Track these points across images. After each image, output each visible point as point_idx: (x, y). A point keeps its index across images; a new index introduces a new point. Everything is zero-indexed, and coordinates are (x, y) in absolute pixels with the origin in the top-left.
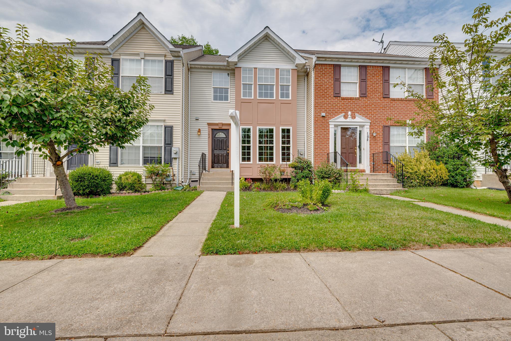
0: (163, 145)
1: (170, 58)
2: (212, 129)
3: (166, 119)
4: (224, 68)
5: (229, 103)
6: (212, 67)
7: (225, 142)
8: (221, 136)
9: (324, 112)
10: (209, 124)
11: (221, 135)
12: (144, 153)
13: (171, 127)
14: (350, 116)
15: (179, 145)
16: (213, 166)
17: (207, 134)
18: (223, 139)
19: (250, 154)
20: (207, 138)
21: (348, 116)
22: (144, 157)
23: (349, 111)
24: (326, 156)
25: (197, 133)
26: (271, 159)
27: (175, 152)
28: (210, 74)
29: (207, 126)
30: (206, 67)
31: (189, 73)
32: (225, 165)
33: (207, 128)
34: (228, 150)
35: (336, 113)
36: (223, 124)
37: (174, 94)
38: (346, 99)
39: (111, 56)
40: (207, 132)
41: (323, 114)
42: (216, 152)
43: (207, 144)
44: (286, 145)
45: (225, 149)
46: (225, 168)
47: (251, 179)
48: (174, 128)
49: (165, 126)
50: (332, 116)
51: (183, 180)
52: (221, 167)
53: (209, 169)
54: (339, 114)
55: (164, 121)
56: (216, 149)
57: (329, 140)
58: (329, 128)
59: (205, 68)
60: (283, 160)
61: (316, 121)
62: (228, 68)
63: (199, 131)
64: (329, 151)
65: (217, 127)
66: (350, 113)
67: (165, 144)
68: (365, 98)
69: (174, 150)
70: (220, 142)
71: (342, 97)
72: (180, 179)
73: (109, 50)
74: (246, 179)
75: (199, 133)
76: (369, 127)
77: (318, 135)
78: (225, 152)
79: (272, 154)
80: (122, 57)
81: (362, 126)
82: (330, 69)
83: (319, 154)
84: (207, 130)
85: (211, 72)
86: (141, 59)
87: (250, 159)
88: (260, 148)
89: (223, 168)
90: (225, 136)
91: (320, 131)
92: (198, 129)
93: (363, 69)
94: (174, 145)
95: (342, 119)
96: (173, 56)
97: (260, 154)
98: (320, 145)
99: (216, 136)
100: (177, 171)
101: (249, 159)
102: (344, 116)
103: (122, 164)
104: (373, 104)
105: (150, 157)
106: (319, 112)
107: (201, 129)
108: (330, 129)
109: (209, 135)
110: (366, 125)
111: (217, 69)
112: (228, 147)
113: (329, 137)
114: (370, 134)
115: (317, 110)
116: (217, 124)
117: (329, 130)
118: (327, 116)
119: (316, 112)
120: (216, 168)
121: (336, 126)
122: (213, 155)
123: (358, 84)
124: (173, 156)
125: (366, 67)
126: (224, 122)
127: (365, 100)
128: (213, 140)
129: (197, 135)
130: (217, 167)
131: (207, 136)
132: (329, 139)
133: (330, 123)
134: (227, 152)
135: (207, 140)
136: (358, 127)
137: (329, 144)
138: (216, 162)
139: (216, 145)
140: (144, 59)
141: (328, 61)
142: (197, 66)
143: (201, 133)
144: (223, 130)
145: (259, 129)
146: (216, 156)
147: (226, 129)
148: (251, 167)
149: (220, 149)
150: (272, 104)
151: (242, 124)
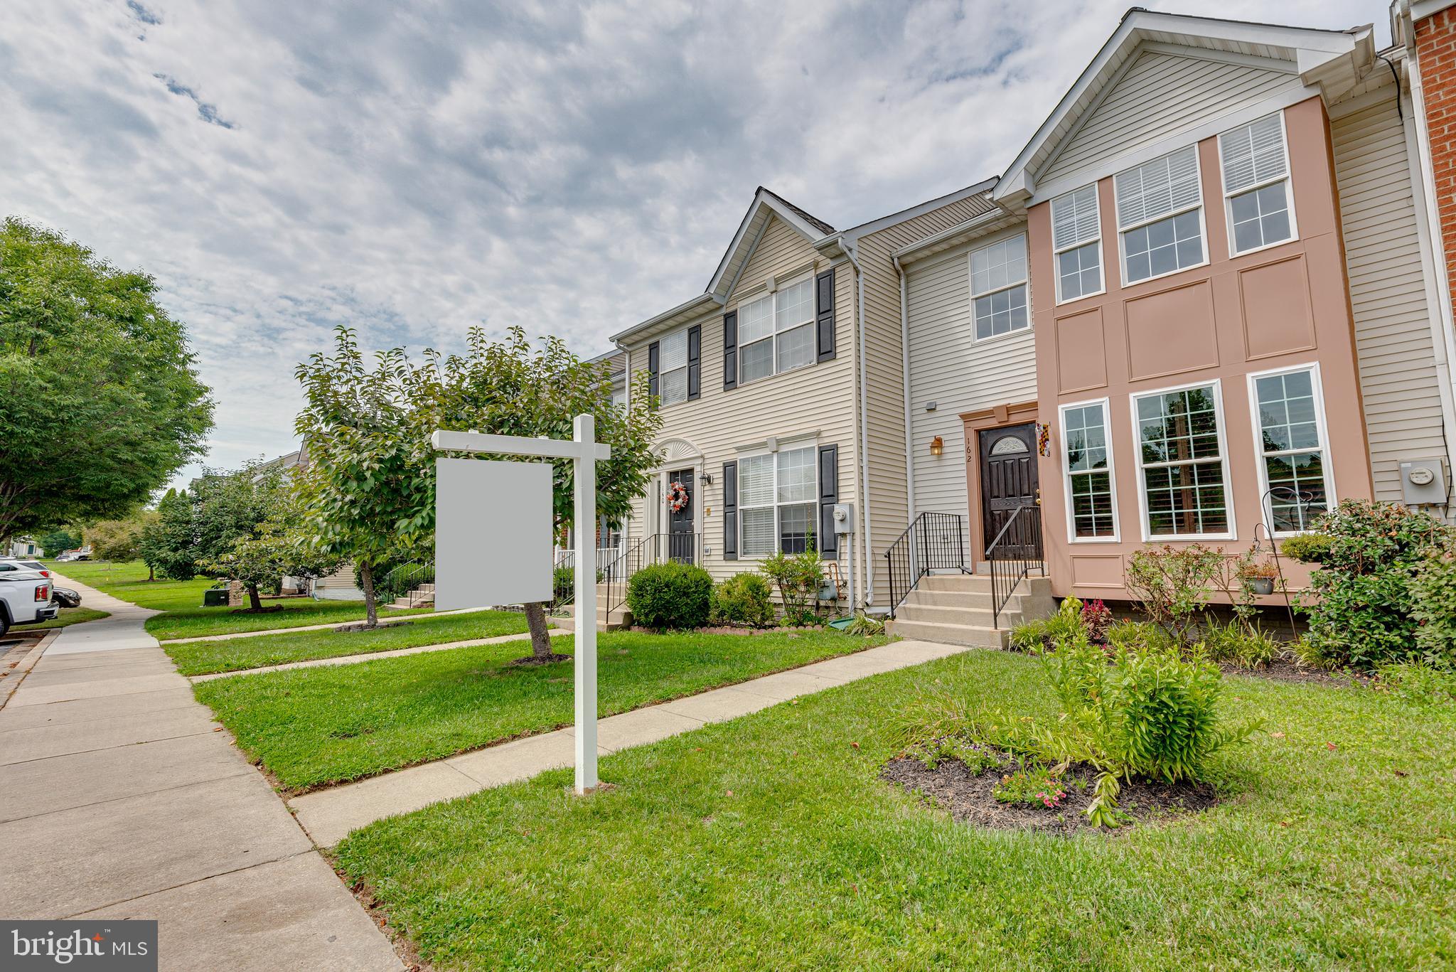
0: (817, 500)
1: (826, 265)
2: (979, 432)
3: (823, 428)
4: (1002, 225)
5: (1027, 333)
6: (963, 239)
7: (1024, 469)
8: (1011, 450)
10: (966, 417)
11: (1010, 446)
12: (782, 526)
13: (834, 449)
15: (852, 495)
16: (989, 553)
17: (963, 448)
18: (1016, 457)
19: (1109, 506)
20: (964, 461)
22: (783, 535)
25: (929, 452)
26: (1216, 522)
27: (840, 518)
28: (963, 260)
29: (961, 422)
30: (945, 246)
31: (903, 282)
32: (1031, 548)
33: (962, 429)
34: (1038, 496)
36: (1009, 410)
37: (838, 356)
39: (724, 311)
40: (963, 442)
42: (998, 505)
43: (965, 480)
44: (1292, 451)
45: (1026, 491)
46: (1028, 559)
47: (1108, 603)
48: (840, 451)
49: (820, 448)
51: (869, 600)
52: (1018, 557)
53: (974, 566)
55: (818, 434)
56: (996, 494)
59: (945, 251)
60: (1283, 519)
63: (938, 443)
65: (993, 423)
67: (822, 496)
69: (839, 510)
70: (1009, 471)
72: (859, 598)
73: (716, 299)
74: (1086, 604)
75: (937, 451)
78: (1029, 502)
79: (1214, 497)
80: (741, 304)
84: (962, 435)
85: (965, 255)
86: (772, 293)
87: (1111, 524)
88: (1155, 477)
89: (1022, 559)
90: (1024, 449)
92: (932, 440)
94: (841, 497)
96: (831, 258)
97: (1156, 501)
99: (995, 452)
100: (848, 570)
101: (1105, 526)
103: (745, 553)
105: (796, 535)
107: (944, 438)
109: (968, 450)
111: (982, 238)
112: (1036, 483)
116: (990, 413)
120: (999, 559)
122: (988, 516)
124: (839, 528)
126: (1014, 402)
128: (986, 468)
129: (934, 458)
131: (963, 454)
134: (1033, 503)
135: (964, 467)
139: (995, 483)
140: (776, 291)
142: (920, 255)
143: (945, 450)
144: (1016, 429)
145: (1141, 402)
146: (997, 518)
147: (1027, 424)
148: (1117, 557)
149: (1011, 492)
150: (1194, 288)
151: (1062, 397)
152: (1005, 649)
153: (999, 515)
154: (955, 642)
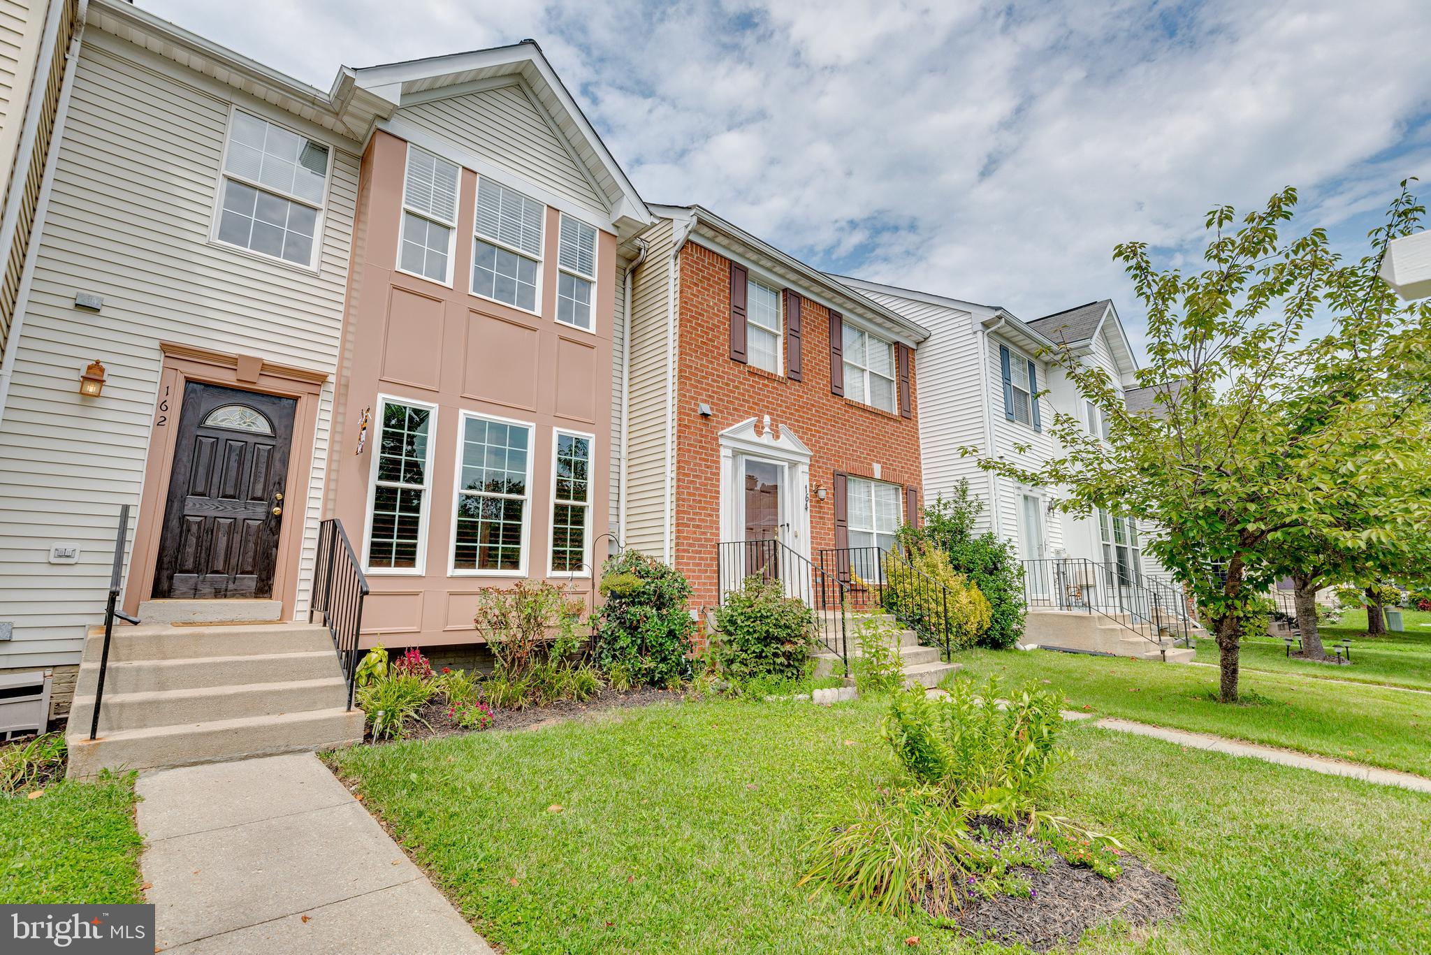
2: (188, 381)
4: (309, 112)
5: (314, 276)
7: (263, 459)
8: (235, 425)
9: (706, 402)
10: (169, 350)
11: (244, 420)
14: (767, 429)
16: (165, 586)
17: (153, 400)
18: (251, 440)
19: (416, 531)
20: (150, 422)
21: (763, 428)
23: (764, 412)
24: (711, 553)
25: (73, 386)
28: (222, 109)
29: (155, 355)
32: (251, 581)
33: (158, 367)
34: (281, 503)
35: (738, 414)
36: (267, 369)
38: (760, 376)
40: (155, 389)
41: (706, 408)
42: (196, 508)
43: (144, 455)
44: (571, 502)
45: (259, 494)
46: (244, 596)
47: (423, 650)
50: (727, 419)
52: (218, 594)
54: (742, 418)
56: (200, 489)
57: (718, 498)
58: (719, 457)
60: (559, 561)
61: (682, 428)
62: (329, 121)
63: (95, 374)
64: (718, 535)
65: (228, 378)
66: (767, 419)
68: (797, 383)
70: (234, 457)
71: (750, 367)
74: (395, 654)
75: (91, 389)
76: (806, 468)
77: (688, 475)
78: (260, 510)
79: (513, 535)
81: (794, 465)
82: (722, 270)
83: (690, 545)
84: (157, 378)
85: (224, 102)
87: (414, 553)
88: (467, 506)
89: (233, 596)
90: (268, 430)
91: (695, 465)
92: (84, 365)
93: (793, 302)
95: (750, 435)
97: (466, 532)
98: (694, 513)
99: (210, 422)
101: (407, 555)
102: (755, 426)
104: (813, 405)
106: (692, 398)
107: (109, 369)
108: (722, 460)
109: (163, 406)
110: (803, 463)
112: (281, 485)
113: (718, 486)
114: (811, 490)
115: (688, 391)
116: (232, 362)
117: (718, 462)
118: (715, 415)
119: (685, 396)
120: (184, 596)
121: (737, 453)
122: (175, 523)
123: (780, 341)
125: (798, 296)
126: (269, 358)
127: (798, 391)
128: (188, 442)
130: (196, 593)
131: (152, 411)
132: (718, 492)
133: (721, 441)
134: (269, 513)
135: (147, 433)
136: (786, 464)
137: (718, 510)
138: (189, 564)
139: (202, 471)
141: (718, 244)
143: (106, 391)
144: (260, 398)
145: (470, 422)
146: (194, 528)
147: (279, 397)
148: (416, 594)
149: (230, 491)
150: (527, 331)
151: (387, 383)
152: (368, 737)
153: (199, 523)
154: (268, 751)
